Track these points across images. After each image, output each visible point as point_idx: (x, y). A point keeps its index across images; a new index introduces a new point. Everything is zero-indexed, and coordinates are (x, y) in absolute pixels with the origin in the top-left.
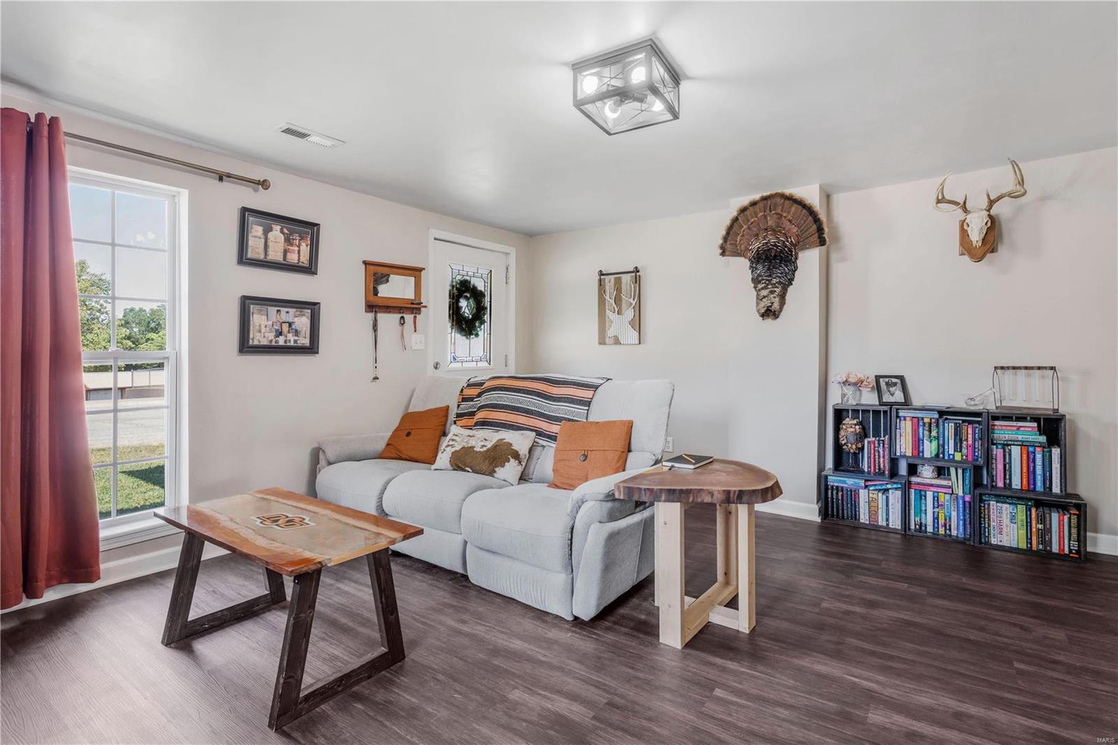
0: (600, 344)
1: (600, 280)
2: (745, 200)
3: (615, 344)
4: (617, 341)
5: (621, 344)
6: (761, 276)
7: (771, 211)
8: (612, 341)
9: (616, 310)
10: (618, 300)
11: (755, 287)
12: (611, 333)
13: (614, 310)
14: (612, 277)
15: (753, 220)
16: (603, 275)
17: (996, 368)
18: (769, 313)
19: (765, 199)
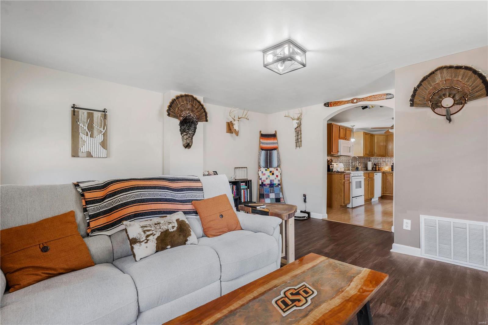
0: (73, 156)
1: (74, 111)
2: (179, 93)
3: (87, 157)
4: (89, 155)
5: (93, 157)
6: (186, 129)
7: (189, 102)
8: (85, 155)
9: (89, 134)
10: (91, 127)
11: (181, 134)
12: (84, 149)
13: (87, 133)
14: (86, 112)
15: (182, 103)
16: (76, 108)
17: (235, 168)
18: (188, 146)
19: (186, 96)
